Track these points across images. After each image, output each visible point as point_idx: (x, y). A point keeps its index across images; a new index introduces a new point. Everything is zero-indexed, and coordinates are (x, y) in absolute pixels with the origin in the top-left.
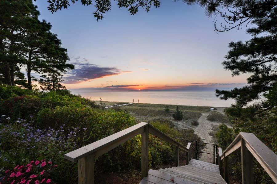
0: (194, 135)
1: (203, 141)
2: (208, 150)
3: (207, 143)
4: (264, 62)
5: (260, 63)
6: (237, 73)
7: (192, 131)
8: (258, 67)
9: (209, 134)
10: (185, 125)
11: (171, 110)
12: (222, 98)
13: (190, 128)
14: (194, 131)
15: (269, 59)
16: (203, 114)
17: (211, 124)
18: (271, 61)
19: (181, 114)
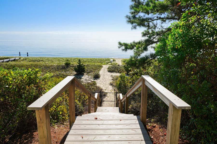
0: (96, 87)
1: (105, 91)
2: (109, 98)
3: (108, 92)
4: (153, 20)
5: (152, 20)
6: (135, 28)
7: (94, 84)
8: (149, 23)
9: (109, 84)
10: (88, 78)
11: (72, 63)
12: (123, 50)
13: (93, 80)
14: (97, 83)
15: (157, 18)
16: (103, 66)
17: (111, 75)
18: (158, 19)
19: (83, 68)
